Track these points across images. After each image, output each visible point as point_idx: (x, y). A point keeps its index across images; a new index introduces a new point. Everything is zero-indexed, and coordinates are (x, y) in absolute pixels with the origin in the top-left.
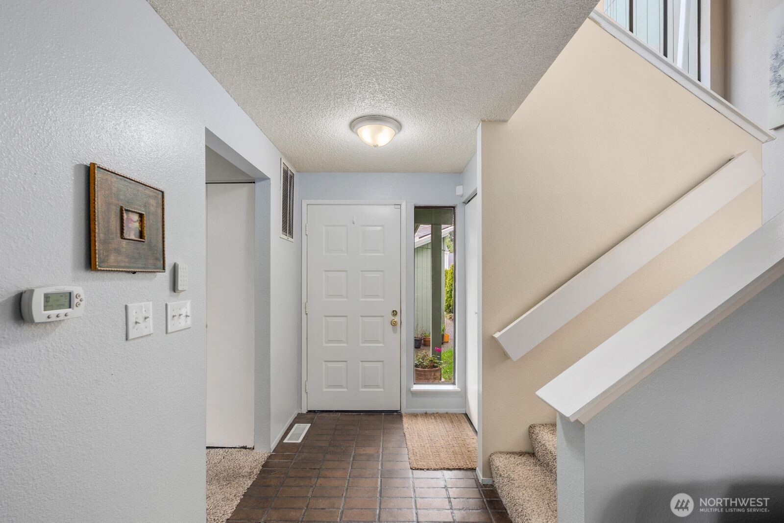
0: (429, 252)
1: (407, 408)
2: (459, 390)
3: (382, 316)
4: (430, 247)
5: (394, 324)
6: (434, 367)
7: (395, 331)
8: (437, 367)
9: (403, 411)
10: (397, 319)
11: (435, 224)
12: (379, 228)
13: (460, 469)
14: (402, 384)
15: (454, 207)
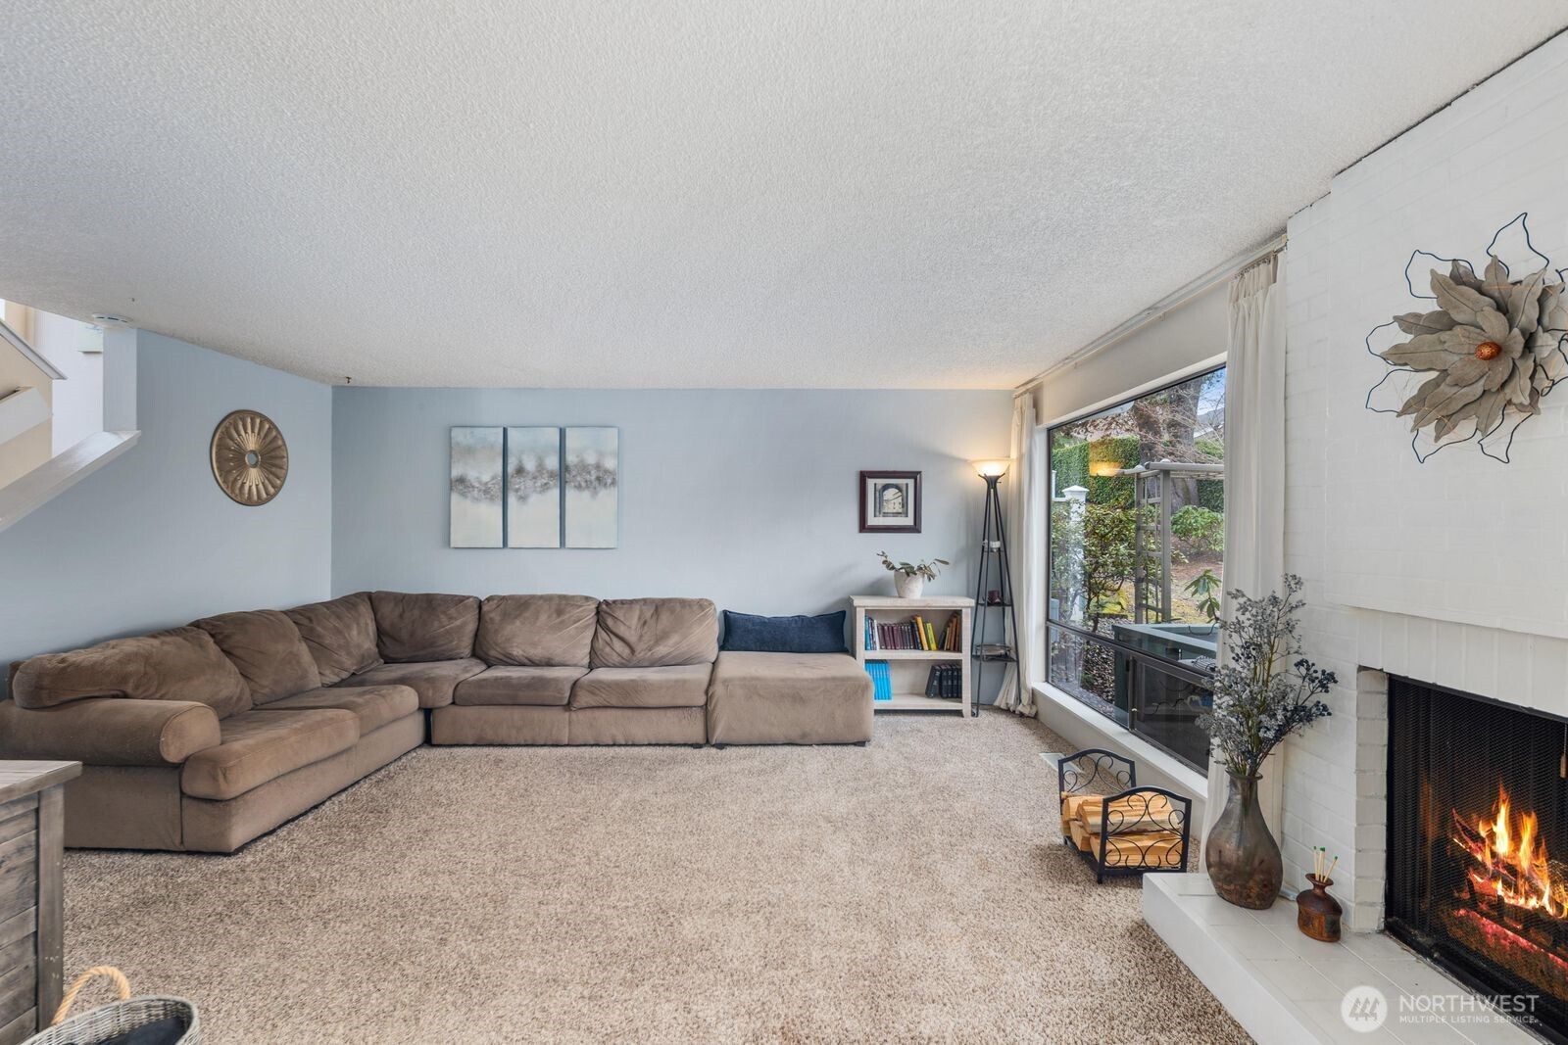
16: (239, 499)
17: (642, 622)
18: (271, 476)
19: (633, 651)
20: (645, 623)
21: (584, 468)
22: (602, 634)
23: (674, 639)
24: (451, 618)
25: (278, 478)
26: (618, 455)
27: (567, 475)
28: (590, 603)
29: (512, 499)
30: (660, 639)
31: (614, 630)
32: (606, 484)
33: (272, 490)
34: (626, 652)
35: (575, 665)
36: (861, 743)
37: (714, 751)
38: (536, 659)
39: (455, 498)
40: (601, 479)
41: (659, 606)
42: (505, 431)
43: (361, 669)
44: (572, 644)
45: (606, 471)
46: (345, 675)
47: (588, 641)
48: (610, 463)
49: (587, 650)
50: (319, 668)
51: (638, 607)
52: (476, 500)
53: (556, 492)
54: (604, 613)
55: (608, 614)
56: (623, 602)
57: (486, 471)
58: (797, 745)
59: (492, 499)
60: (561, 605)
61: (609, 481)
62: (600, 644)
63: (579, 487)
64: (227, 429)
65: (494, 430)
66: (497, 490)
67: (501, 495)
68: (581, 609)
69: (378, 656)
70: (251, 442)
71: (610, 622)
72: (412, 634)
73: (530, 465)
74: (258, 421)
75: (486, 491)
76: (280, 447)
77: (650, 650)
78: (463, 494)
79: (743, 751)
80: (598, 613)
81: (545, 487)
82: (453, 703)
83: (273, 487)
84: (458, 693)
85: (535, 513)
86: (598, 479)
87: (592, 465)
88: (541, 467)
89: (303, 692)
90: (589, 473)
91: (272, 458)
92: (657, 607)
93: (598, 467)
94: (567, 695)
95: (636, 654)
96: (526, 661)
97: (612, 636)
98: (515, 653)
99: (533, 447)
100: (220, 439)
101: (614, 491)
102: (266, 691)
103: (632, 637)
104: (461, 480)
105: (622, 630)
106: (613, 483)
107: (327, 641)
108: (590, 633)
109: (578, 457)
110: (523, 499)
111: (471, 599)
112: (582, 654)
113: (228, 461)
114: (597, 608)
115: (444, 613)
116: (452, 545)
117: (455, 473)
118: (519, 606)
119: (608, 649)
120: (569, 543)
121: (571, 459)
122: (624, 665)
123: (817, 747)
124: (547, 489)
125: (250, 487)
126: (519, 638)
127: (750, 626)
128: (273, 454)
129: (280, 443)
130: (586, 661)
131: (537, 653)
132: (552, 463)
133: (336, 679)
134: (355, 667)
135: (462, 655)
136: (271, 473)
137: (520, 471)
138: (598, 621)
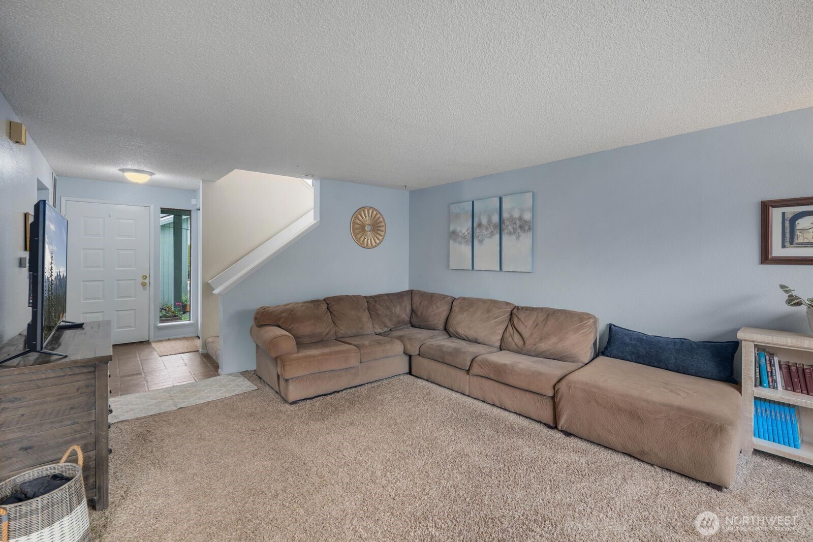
0: (172, 231)
1: (154, 338)
2: (193, 322)
3: (134, 280)
4: (172, 226)
5: (144, 285)
6: (175, 316)
7: (145, 289)
8: (178, 316)
9: (151, 341)
10: (147, 281)
11: (177, 215)
12: (132, 221)
13: (190, 352)
14: (151, 323)
15: (190, 211)
16: (362, 245)
17: (535, 324)
18: (377, 235)
19: (524, 343)
20: (537, 325)
21: (512, 220)
22: (510, 327)
23: (553, 340)
24: (437, 307)
25: (381, 236)
26: (533, 209)
27: (503, 226)
28: (508, 307)
29: (476, 242)
30: (542, 339)
31: (517, 327)
32: (525, 230)
33: (378, 241)
34: (520, 343)
35: (491, 346)
36: (718, 487)
37: (559, 435)
38: (470, 337)
39: (451, 242)
40: (524, 226)
41: (550, 314)
42: (473, 202)
43: (394, 328)
44: (492, 331)
45: (526, 222)
46: (386, 329)
47: (501, 332)
48: (527, 216)
49: (500, 337)
50: (373, 324)
51: (536, 313)
52: (460, 243)
53: (498, 236)
54: (514, 313)
55: (515, 315)
56: (527, 309)
57: (464, 228)
58: (635, 458)
59: (467, 242)
60: (491, 305)
61: (527, 228)
62: (507, 334)
63: (510, 234)
64: (357, 215)
65: (467, 203)
66: (469, 237)
67: (471, 240)
68: (501, 310)
69: (409, 322)
70: (368, 221)
71: (516, 321)
72: (422, 314)
73: (484, 221)
74: (371, 211)
75: (464, 238)
76: (381, 222)
77: (534, 345)
78: (455, 240)
79: (583, 445)
80: (511, 314)
81: (492, 234)
82: (419, 354)
83: (379, 240)
84: (421, 349)
85: (487, 249)
86: (521, 227)
87: (517, 218)
88: (489, 221)
89: (362, 335)
90: (515, 223)
91: (377, 227)
92: (548, 315)
93: (520, 219)
94: (469, 364)
95: (526, 345)
96: (466, 338)
97: (514, 329)
98: (460, 332)
99: (487, 209)
100: (353, 221)
101: (530, 234)
102: (342, 332)
103: (526, 334)
104: (454, 232)
105: (521, 328)
106: (529, 229)
107: (380, 312)
108: (503, 327)
109: (509, 214)
110: (481, 242)
111: (449, 298)
112: (496, 339)
113: (358, 229)
114: (512, 311)
115: (435, 304)
116: (450, 268)
117: (452, 229)
118: (470, 303)
119: (510, 339)
120: (504, 268)
121: (505, 215)
122: (519, 351)
123: (658, 470)
124: (493, 235)
125: (368, 240)
126: (463, 323)
127: (627, 340)
128: (378, 225)
129: (381, 219)
130: (498, 344)
131: (471, 334)
132: (495, 219)
133: (381, 331)
134: (392, 327)
135: (439, 328)
136: (378, 234)
137: (480, 225)
138: (510, 319)
